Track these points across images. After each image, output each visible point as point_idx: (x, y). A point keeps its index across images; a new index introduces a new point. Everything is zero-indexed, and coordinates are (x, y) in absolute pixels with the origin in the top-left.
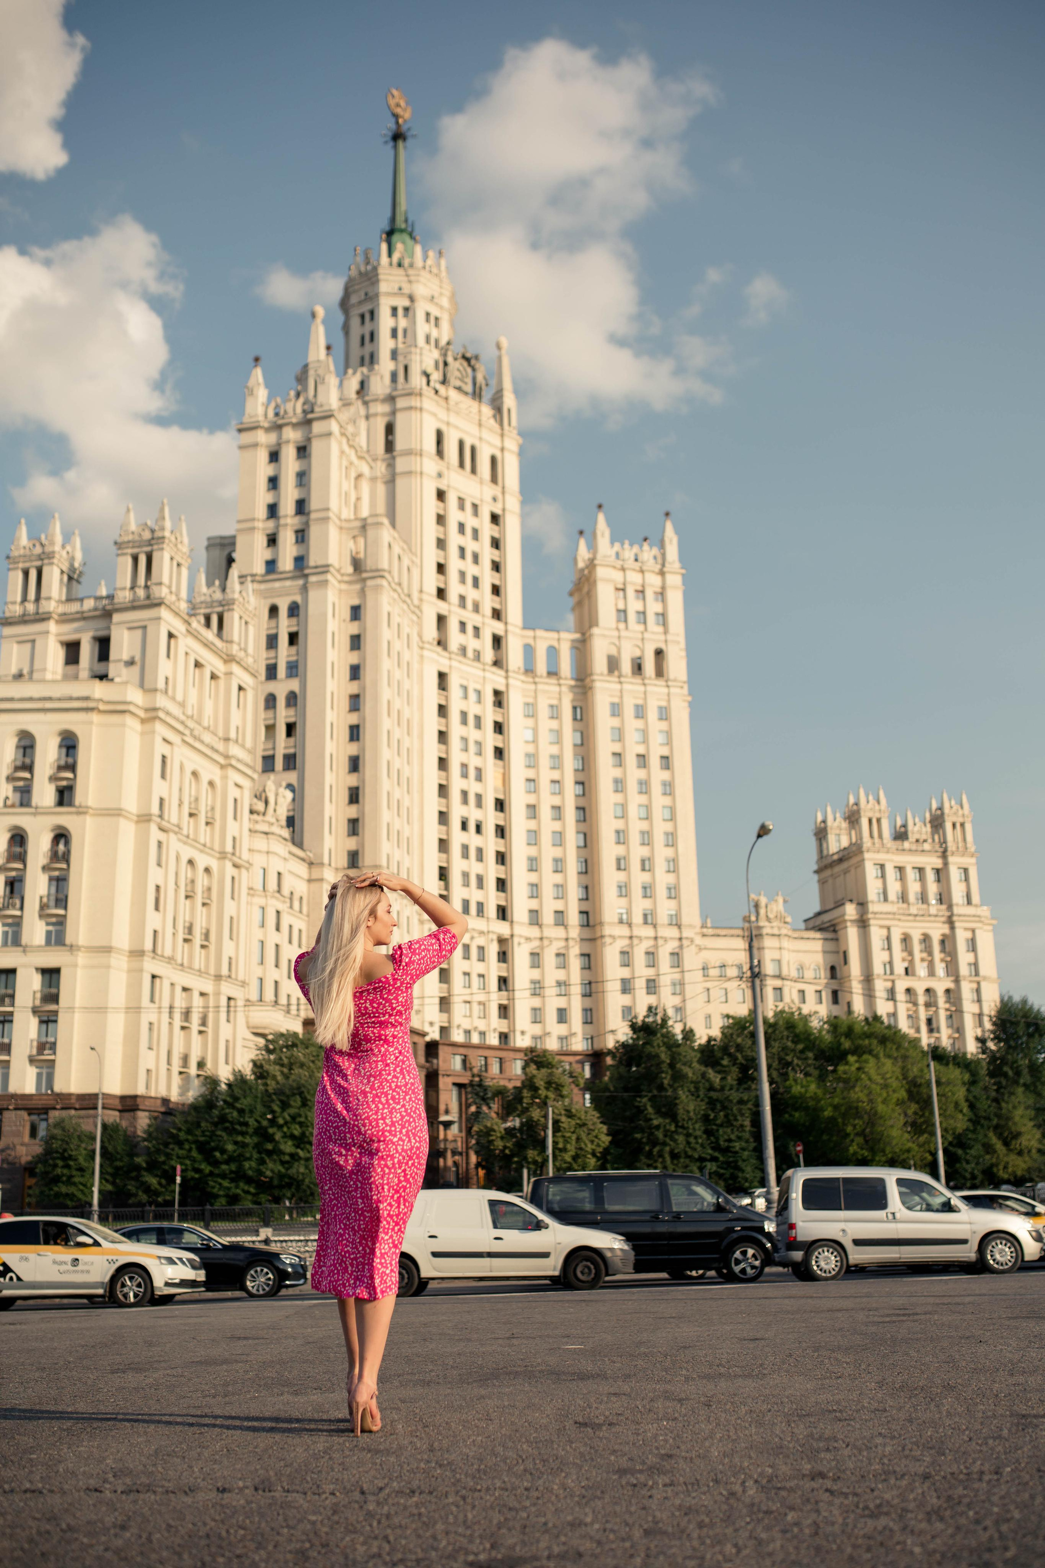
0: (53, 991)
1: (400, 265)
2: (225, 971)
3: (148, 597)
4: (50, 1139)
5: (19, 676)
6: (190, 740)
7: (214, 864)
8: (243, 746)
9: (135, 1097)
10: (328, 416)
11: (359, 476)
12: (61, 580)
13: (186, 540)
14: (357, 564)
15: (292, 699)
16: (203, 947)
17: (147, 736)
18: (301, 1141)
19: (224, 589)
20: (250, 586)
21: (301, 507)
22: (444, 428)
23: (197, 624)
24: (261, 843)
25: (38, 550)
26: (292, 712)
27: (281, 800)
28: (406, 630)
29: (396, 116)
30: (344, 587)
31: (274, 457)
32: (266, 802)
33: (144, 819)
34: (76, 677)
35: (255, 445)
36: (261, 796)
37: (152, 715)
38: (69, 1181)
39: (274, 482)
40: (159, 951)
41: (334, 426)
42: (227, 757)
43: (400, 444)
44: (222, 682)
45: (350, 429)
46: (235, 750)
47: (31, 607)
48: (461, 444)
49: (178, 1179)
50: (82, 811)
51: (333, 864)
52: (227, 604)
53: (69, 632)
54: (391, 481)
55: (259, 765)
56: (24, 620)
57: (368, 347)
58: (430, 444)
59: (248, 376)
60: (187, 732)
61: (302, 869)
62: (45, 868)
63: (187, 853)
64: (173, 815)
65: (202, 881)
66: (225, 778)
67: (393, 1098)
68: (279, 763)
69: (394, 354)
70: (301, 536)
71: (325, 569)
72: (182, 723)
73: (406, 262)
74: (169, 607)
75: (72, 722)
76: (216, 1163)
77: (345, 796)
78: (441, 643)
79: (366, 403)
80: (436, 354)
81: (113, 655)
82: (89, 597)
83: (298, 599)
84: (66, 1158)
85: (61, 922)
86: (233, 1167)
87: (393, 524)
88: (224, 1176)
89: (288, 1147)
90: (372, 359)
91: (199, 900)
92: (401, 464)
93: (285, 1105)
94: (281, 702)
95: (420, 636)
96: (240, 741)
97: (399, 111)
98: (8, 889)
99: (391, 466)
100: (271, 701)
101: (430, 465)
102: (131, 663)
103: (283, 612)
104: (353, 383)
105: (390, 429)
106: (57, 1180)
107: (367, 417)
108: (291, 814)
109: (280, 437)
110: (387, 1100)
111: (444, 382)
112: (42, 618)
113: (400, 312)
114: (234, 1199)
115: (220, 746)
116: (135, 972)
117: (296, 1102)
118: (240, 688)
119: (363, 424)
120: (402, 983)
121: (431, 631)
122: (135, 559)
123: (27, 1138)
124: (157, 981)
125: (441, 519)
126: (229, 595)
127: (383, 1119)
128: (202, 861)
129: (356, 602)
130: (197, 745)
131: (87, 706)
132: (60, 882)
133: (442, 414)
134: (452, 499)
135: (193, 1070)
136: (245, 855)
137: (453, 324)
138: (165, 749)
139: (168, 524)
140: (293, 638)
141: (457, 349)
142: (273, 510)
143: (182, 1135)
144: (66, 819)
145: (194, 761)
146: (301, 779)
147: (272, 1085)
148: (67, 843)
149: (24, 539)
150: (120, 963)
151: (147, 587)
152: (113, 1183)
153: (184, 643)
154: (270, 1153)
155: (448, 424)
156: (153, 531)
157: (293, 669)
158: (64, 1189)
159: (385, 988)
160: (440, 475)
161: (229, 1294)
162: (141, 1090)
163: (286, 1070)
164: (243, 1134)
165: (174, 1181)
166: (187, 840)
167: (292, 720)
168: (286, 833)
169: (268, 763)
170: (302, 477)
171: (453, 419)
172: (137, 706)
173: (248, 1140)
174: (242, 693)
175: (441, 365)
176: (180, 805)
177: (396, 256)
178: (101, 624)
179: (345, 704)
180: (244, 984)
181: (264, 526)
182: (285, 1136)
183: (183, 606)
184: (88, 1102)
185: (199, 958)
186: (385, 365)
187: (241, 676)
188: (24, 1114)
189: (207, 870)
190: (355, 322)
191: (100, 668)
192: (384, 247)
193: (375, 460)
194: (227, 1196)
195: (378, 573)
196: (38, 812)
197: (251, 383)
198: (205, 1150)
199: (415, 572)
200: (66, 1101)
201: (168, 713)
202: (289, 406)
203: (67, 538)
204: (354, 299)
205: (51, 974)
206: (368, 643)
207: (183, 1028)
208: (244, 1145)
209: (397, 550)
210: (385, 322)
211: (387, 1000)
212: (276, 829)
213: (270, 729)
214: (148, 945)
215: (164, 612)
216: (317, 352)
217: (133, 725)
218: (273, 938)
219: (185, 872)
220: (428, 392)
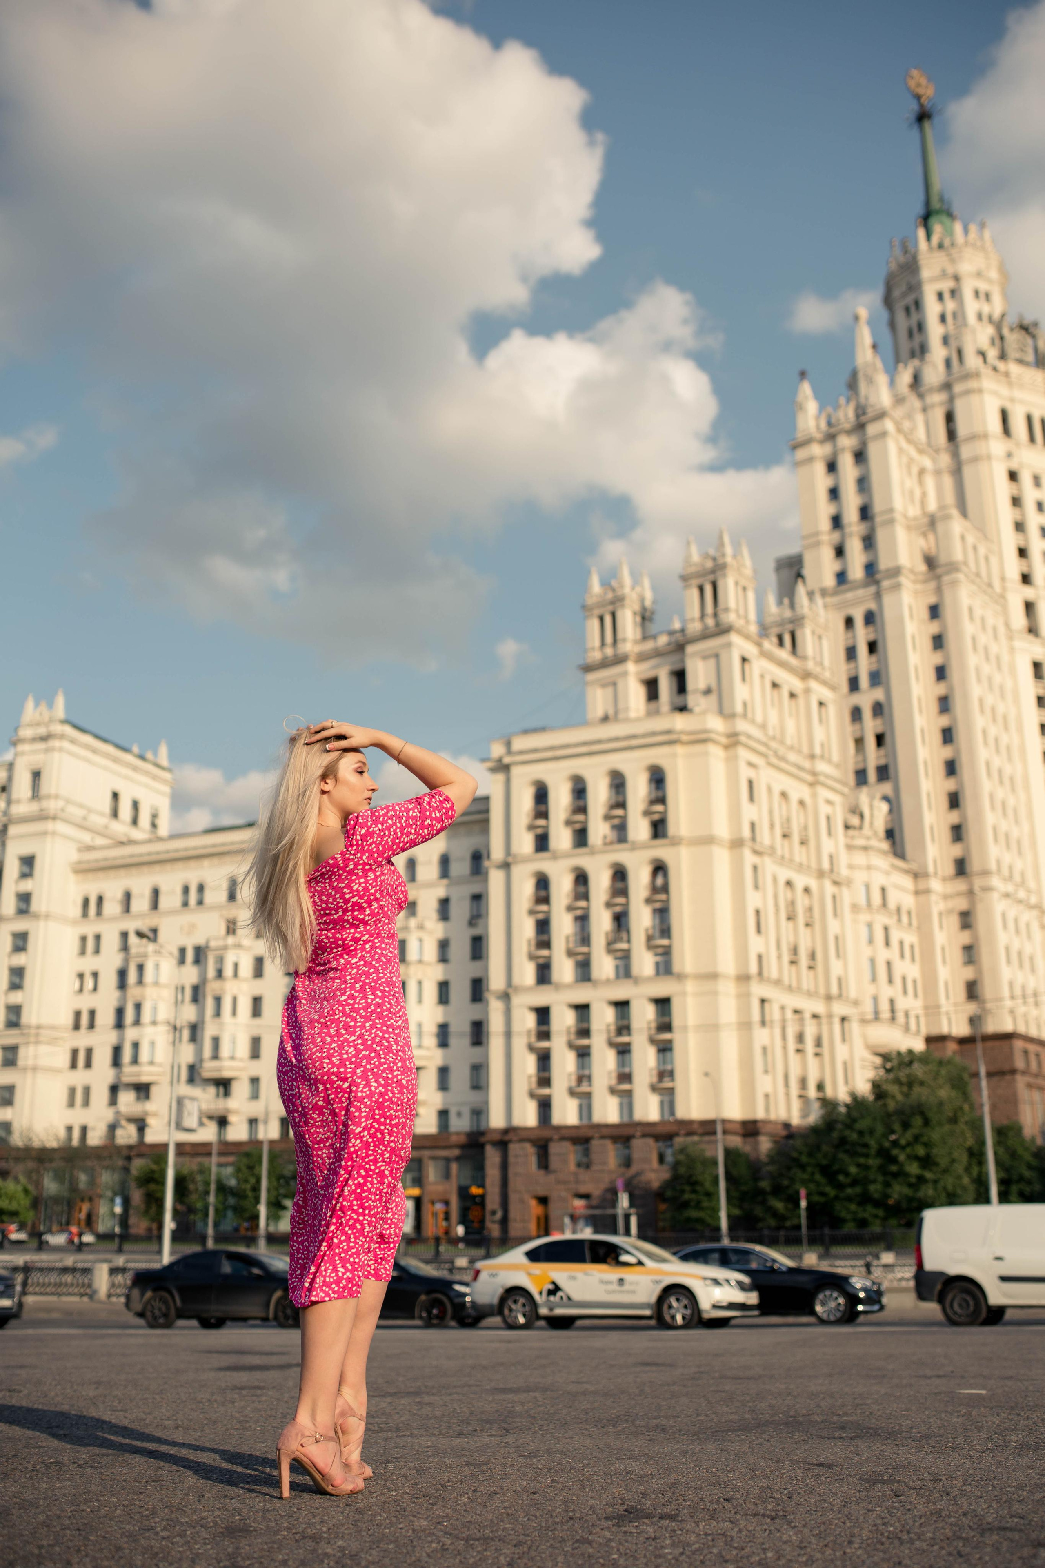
0: (666, 1019)
1: (941, 246)
2: (834, 990)
3: (717, 624)
4: (676, 1166)
5: (605, 719)
6: (774, 761)
7: (813, 884)
8: (829, 761)
9: (754, 1122)
10: (881, 415)
11: (922, 472)
12: (635, 623)
13: (748, 562)
14: (930, 562)
15: (878, 709)
16: (810, 968)
17: (732, 761)
18: (927, 1162)
19: (792, 606)
20: (819, 601)
21: (865, 513)
22: (1008, 406)
23: (769, 645)
24: (860, 859)
25: (610, 596)
26: (879, 722)
27: (876, 813)
28: (990, 621)
29: (918, 97)
30: (919, 587)
31: (832, 467)
32: (862, 816)
33: (737, 844)
34: (657, 712)
35: (810, 460)
36: (856, 810)
37: (733, 741)
38: (698, 1206)
39: (834, 493)
40: (765, 973)
41: (889, 425)
42: (814, 774)
43: (962, 430)
44: (801, 700)
45: (906, 425)
46: (822, 767)
47: (609, 651)
48: (1029, 419)
49: (803, 1204)
50: (676, 842)
51: (940, 872)
52: (797, 621)
53: (647, 669)
54: (957, 471)
55: (851, 779)
56: (605, 664)
57: (917, 339)
58: (994, 424)
59: (795, 392)
60: (770, 753)
61: (907, 882)
62: (648, 901)
63: (784, 874)
64: (765, 837)
65: (802, 902)
66: (814, 796)
67: (346, 1026)
68: (872, 775)
69: (946, 340)
70: (869, 542)
71: (896, 572)
72: (765, 745)
73: (947, 242)
74: (739, 632)
75: (658, 756)
76: (840, 1187)
77: (944, 802)
78: (1033, 630)
79: (921, 396)
80: (990, 331)
81: (690, 684)
82: (661, 633)
83: (872, 606)
84: (694, 1184)
85: (666, 953)
86: (858, 1190)
87: (964, 513)
88: (849, 1199)
89: (913, 1169)
90: (921, 351)
91: (801, 919)
92: (965, 452)
93: (906, 1126)
94: (867, 713)
95: (1007, 625)
96: (826, 755)
97: (921, 91)
98: (616, 924)
99: (955, 454)
100: (856, 714)
101: (997, 446)
102: (708, 692)
103: (859, 621)
104: (905, 377)
105: (950, 418)
106: (685, 1205)
107: (924, 410)
108: (889, 827)
109: (835, 446)
110: (337, 1031)
111: (1003, 356)
112: (620, 660)
113: (947, 296)
114: (863, 1223)
115: (807, 764)
116: (744, 997)
117: (918, 1121)
118: (821, 704)
119: (920, 418)
120: (356, 865)
121: (1019, 619)
122: (701, 589)
123: (655, 1163)
124: (767, 1005)
125: (1016, 501)
126: (799, 611)
127: (330, 1057)
128: (800, 881)
129: (933, 600)
130: (783, 765)
131: (670, 739)
132: (662, 913)
133: (1004, 391)
134: (1026, 479)
135: (812, 1093)
136: (844, 872)
137: (1005, 295)
138: (751, 773)
139: (729, 550)
140: (872, 647)
141: (1012, 319)
142: (837, 522)
143: (804, 1159)
144: (662, 851)
145: (781, 782)
146: (897, 790)
147: (892, 1105)
148: (666, 875)
149: (596, 587)
150: (727, 990)
151: (715, 615)
152: (741, 1207)
153: (758, 665)
154: (895, 1175)
155: (1012, 400)
156: (714, 559)
157: (876, 678)
158: (694, 1214)
159: (334, 873)
160: (1009, 455)
161: (790, 1319)
162: (760, 1114)
163: (905, 1089)
164: (867, 1156)
165: (798, 1205)
166: (782, 861)
167: (880, 730)
168: (885, 846)
169: (861, 777)
170: (863, 483)
171: (1018, 394)
172: (717, 733)
173: (871, 1162)
174: (823, 710)
175: (997, 341)
176: (772, 826)
177: (935, 239)
178: (675, 657)
179: (934, 707)
180: (856, 1003)
181: (828, 538)
182: (909, 1157)
183: (753, 629)
184: (708, 1128)
185: (807, 980)
186: (938, 353)
187: (820, 691)
188: (650, 1141)
189: (807, 890)
190: (900, 316)
191: (679, 701)
192: (921, 233)
193: (937, 451)
194: (854, 1220)
195: (953, 568)
196: (635, 847)
197: (800, 398)
198: (829, 1172)
199: (994, 561)
200: (688, 1127)
201: (749, 736)
202: (841, 414)
203: (636, 581)
204: (896, 293)
205: (663, 1004)
206: (951, 641)
207: (798, 1051)
208: (867, 1168)
209: (970, 540)
210: (932, 309)
211: (338, 890)
212: (874, 843)
213: (859, 742)
214: (753, 969)
215: (734, 638)
216: (865, 355)
217: (716, 754)
218: (883, 954)
219: (784, 894)
220: (985, 371)
